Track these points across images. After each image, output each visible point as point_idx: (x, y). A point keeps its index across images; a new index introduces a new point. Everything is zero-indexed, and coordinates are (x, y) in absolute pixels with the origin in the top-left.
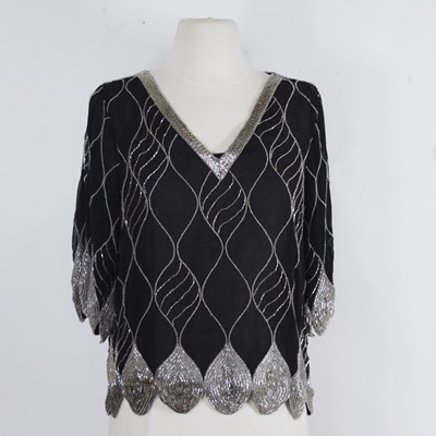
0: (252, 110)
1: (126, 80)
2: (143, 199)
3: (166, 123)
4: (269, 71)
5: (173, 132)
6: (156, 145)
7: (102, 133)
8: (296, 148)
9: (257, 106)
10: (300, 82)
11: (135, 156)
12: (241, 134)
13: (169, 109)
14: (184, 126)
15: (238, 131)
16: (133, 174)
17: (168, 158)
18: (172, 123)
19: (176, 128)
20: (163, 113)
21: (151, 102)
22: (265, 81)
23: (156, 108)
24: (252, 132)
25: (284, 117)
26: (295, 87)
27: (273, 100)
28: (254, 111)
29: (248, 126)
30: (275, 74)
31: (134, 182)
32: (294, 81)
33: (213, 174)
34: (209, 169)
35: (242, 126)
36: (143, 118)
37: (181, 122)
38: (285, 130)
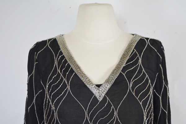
0: (120, 57)
1: (49, 40)
2: (53, 113)
3: (69, 66)
4: (133, 33)
5: (72, 71)
6: (62, 79)
7: (34, 71)
8: (147, 80)
9: (124, 54)
10: (151, 40)
11: (50, 86)
12: (113, 72)
13: (71, 58)
14: (79, 68)
15: (111, 71)
16: (48, 97)
17: (69, 87)
18: (72, 66)
19: (74, 69)
20: (67, 60)
21: (61, 53)
22: (130, 40)
23: (63, 57)
24: (120, 71)
25: (140, 61)
26: (148, 43)
27: (134, 50)
28: (122, 58)
29: (118, 67)
30: (136, 35)
31: (49, 102)
32: (147, 39)
33: (95, 97)
34: (93, 94)
35: (114, 67)
36: (56, 63)
37: (77, 66)
38: (141, 69)
